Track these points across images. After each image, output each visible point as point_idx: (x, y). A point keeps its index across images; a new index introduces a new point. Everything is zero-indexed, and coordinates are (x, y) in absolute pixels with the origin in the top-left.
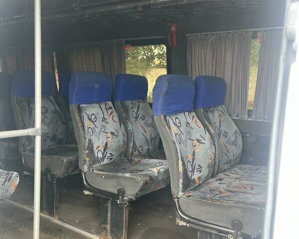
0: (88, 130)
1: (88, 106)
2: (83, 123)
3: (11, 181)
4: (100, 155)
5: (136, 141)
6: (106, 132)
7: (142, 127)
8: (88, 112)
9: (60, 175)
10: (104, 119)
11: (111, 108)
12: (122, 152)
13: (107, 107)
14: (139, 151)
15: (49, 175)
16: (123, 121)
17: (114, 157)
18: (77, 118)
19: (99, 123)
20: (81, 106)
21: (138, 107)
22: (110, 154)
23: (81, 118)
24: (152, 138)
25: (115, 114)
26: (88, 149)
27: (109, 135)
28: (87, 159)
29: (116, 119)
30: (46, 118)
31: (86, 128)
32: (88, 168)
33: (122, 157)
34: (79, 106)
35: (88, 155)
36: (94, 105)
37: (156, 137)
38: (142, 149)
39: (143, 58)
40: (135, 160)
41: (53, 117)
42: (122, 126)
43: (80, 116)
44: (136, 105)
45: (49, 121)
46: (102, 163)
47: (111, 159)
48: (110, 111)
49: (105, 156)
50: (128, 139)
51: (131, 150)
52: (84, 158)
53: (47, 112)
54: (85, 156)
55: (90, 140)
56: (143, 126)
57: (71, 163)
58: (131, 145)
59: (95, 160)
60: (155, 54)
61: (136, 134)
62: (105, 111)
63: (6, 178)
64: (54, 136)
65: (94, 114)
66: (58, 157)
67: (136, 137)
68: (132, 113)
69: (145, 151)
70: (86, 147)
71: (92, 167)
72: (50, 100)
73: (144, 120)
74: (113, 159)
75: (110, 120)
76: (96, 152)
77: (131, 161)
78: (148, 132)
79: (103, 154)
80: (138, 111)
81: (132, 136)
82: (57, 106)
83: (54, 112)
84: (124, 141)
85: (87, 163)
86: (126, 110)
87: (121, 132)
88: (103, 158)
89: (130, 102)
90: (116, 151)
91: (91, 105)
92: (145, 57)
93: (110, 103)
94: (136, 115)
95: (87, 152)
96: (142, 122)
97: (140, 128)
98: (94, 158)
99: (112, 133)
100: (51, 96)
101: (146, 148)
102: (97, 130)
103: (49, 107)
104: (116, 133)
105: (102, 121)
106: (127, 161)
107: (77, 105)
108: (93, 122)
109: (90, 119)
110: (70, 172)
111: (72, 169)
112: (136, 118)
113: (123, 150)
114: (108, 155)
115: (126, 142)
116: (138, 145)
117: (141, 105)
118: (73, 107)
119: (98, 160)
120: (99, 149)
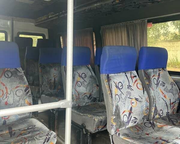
0: (115, 97)
1: (115, 75)
2: (111, 91)
3: (49, 141)
4: (125, 119)
5: (157, 106)
6: (131, 98)
7: (162, 93)
8: (115, 81)
9: (93, 131)
10: (129, 86)
11: (135, 76)
12: (145, 116)
13: (133, 75)
14: (159, 115)
15: (84, 130)
16: (146, 88)
17: (138, 121)
18: (106, 86)
19: (125, 90)
20: (110, 75)
21: (159, 75)
22: (134, 118)
23: (109, 87)
24: (171, 102)
25: (139, 81)
26: (115, 115)
27: (134, 101)
28: (114, 124)
29: (140, 86)
30: (85, 82)
31: (114, 96)
32: (115, 131)
33: (145, 120)
34: (108, 76)
35: (115, 120)
36: (121, 74)
37: (175, 102)
38: (163, 113)
39: (153, 36)
40: (157, 125)
41: (90, 80)
42: (145, 92)
43: (109, 84)
44: (157, 74)
45: (87, 83)
46: (127, 127)
47: (135, 122)
48: (134, 79)
49: (130, 120)
50: (150, 104)
51: (153, 114)
52: (112, 123)
53: (86, 77)
54: (112, 121)
55: (117, 107)
56: (164, 92)
57: (101, 122)
58: (153, 110)
59: (121, 124)
60: (161, 33)
61: (157, 99)
62: (130, 79)
63: (46, 139)
64: (90, 95)
65: (121, 82)
66: (91, 116)
67: (157, 102)
68: (154, 81)
69: (165, 115)
70: (113, 113)
71: (119, 131)
72: (88, 68)
73: (164, 86)
74: (137, 123)
75: (134, 87)
76: (122, 116)
77: (153, 125)
78: (167, 97)
79: (128, 118)
80: (158, 78)
81: (154, 101)
82: (93, 73)
83: (91, 77)
84: (147, 107)
85: (115, 127)
86: (148, 77)
87: (144, 98)
88: (128, 122)
89: (152, 70)
90: (139, 115)
91: (119, 74)
92: (154, 36)
93: (135, 72)
94: (157, 82)
95: (115, 117)
96: (162, 88)
97: (161, 93)
98: (120, 122)
99: (137, 99)
100: (89, 65)
101: (165, 111)
102: (123, 97)
103: (87, 73)
104: (140, 99)
105: (128, 88)
106: (150, 125)
107: (107, 75)
108: (120, 89)
109: (117, 87)
110: (100, 129)
111: (102, 127)
112: (157, 84)
113: (146, 115)
114: (133, 119)
115: (149, 107)
116: (158, 109)
117: (162, 73)
118: (103, 77)
119: (123, 124)
120: (125, 113)
